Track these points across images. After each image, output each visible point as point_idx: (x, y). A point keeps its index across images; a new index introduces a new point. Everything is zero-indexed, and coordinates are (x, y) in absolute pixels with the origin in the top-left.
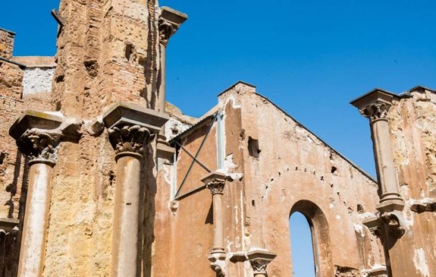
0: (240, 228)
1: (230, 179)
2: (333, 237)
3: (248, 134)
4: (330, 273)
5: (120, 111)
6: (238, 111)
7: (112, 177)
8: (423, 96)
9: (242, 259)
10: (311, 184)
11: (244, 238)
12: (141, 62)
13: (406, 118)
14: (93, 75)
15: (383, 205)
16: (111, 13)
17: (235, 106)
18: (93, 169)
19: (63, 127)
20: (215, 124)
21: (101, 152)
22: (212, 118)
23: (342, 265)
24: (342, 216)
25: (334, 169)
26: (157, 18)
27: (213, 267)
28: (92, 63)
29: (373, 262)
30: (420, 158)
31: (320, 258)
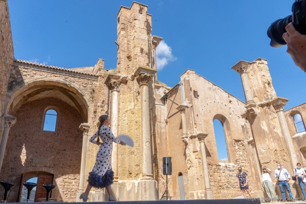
0: (193, 125)
1: (187, 107)
2: (232, 129)
3: (193, 89)
4: (232, 142)
5: (140, 69)
6: (188, 81)
7: (139, 94)
8: (261, 62)
9: (195, 137)
10: (221, 108)
11: (195, 129)
12: (146, 54)
13: (254, 71)
14: (130, 61)
15: (247, 105)
16: (135, 38)
17: (187, 79)
18: (132, 91)
19: (121, 78)
20: (180, 87)
21: (135, 85)
22: (179, 85)
23: (237, 139)
24: (235, 120)
25: (230, 102)
26: (151, 39)
27: (183, 141)
28: (129, 56)
29: (249, 137)
30: (261, 86)
31: (227, 137)
